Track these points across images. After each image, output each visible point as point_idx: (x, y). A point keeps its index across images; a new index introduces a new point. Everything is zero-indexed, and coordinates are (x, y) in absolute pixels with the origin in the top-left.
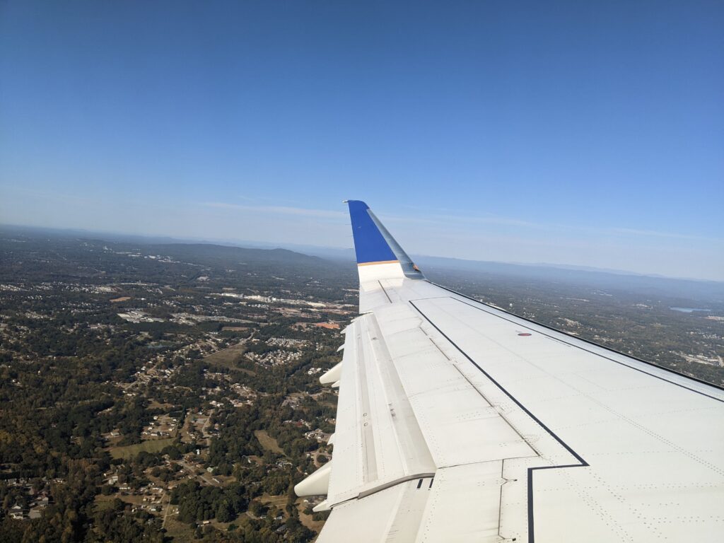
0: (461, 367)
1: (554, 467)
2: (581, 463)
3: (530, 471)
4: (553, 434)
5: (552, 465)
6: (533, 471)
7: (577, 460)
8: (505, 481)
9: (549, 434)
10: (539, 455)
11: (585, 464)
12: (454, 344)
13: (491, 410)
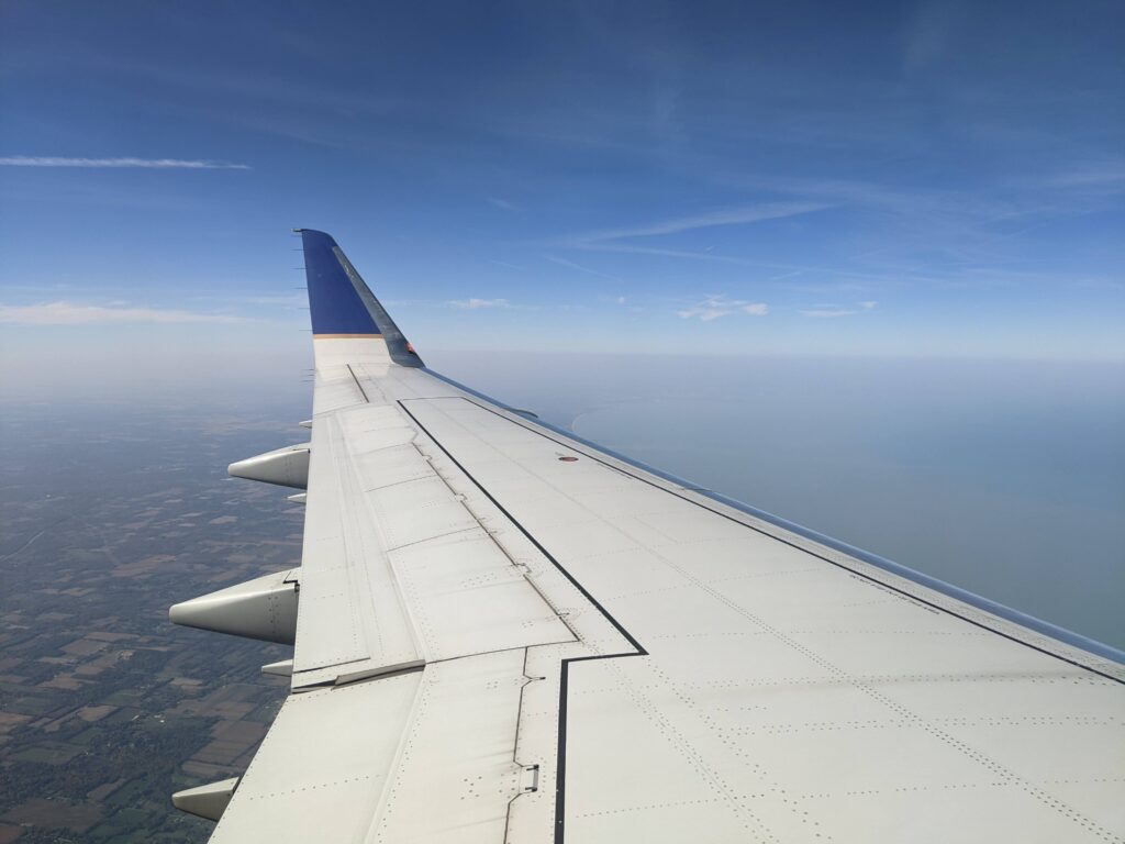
0: (472, 505)
1: (599, 657)
2: (636, 651)
3: (565, 663)
4: (599, 607)
5: (597, 655)
6: (570, 664)
7: (631, 646)
8: (528, 680)
9: (594, 607)
10: (579, 640)
11: (642, 652)
12: (464, 470)
13: (513, 570)
